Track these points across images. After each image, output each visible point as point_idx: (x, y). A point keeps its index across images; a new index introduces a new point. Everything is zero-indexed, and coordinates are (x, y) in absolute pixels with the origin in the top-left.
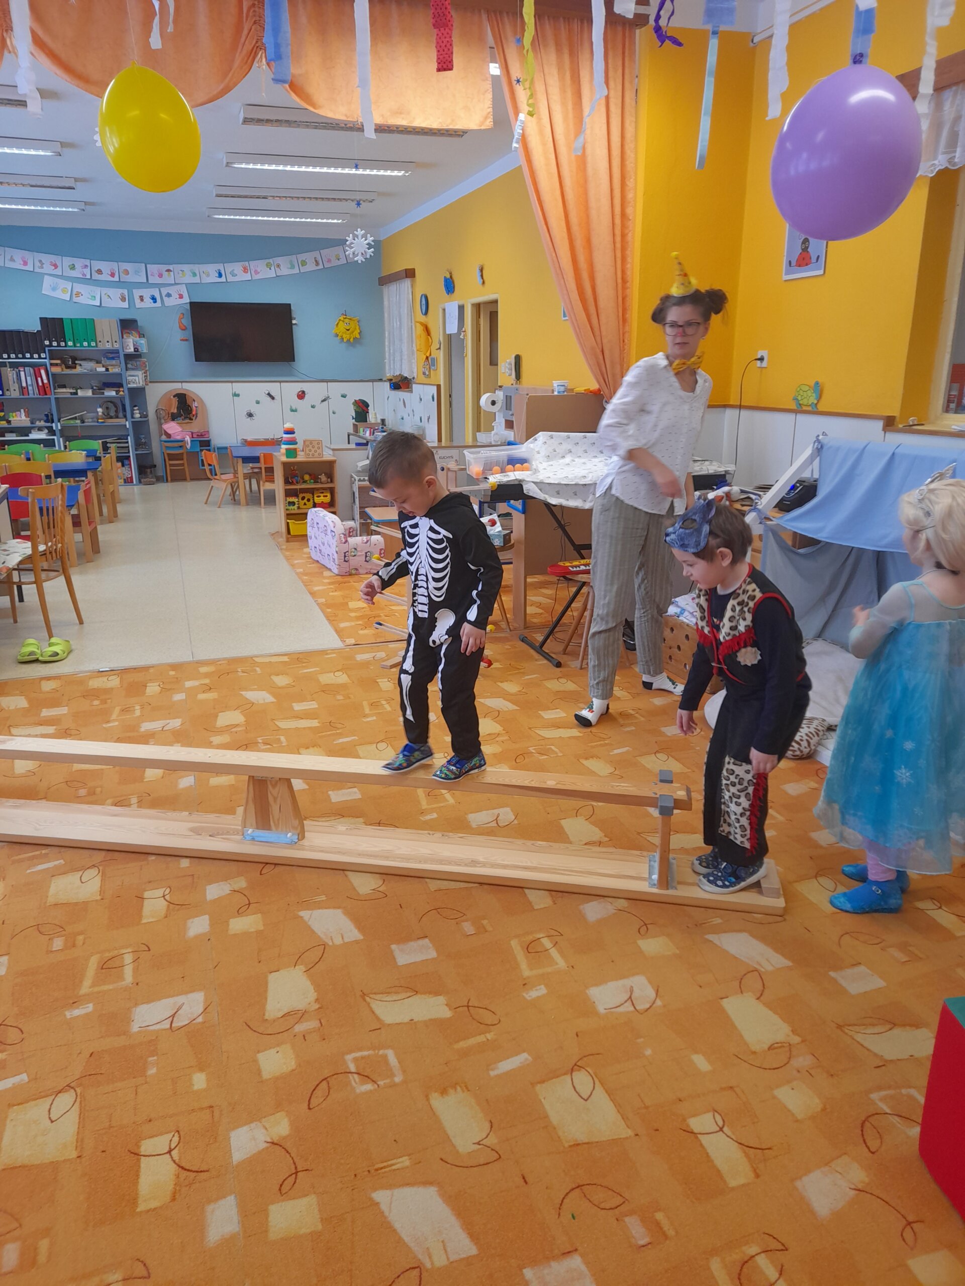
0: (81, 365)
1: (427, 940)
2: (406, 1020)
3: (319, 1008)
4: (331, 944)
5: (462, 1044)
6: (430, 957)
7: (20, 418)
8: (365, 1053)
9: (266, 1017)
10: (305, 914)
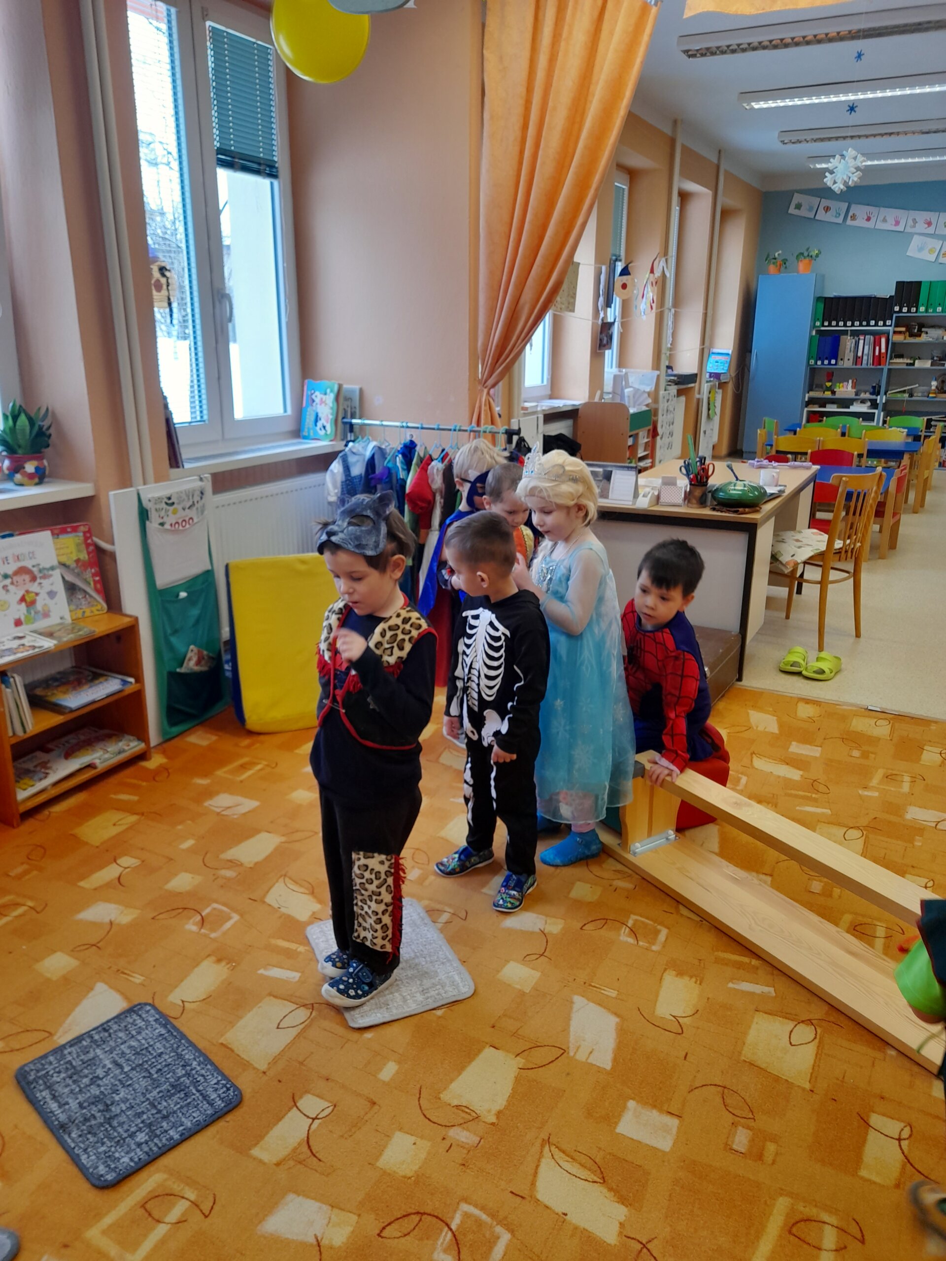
0: (927, 333)
7: (845, 390)
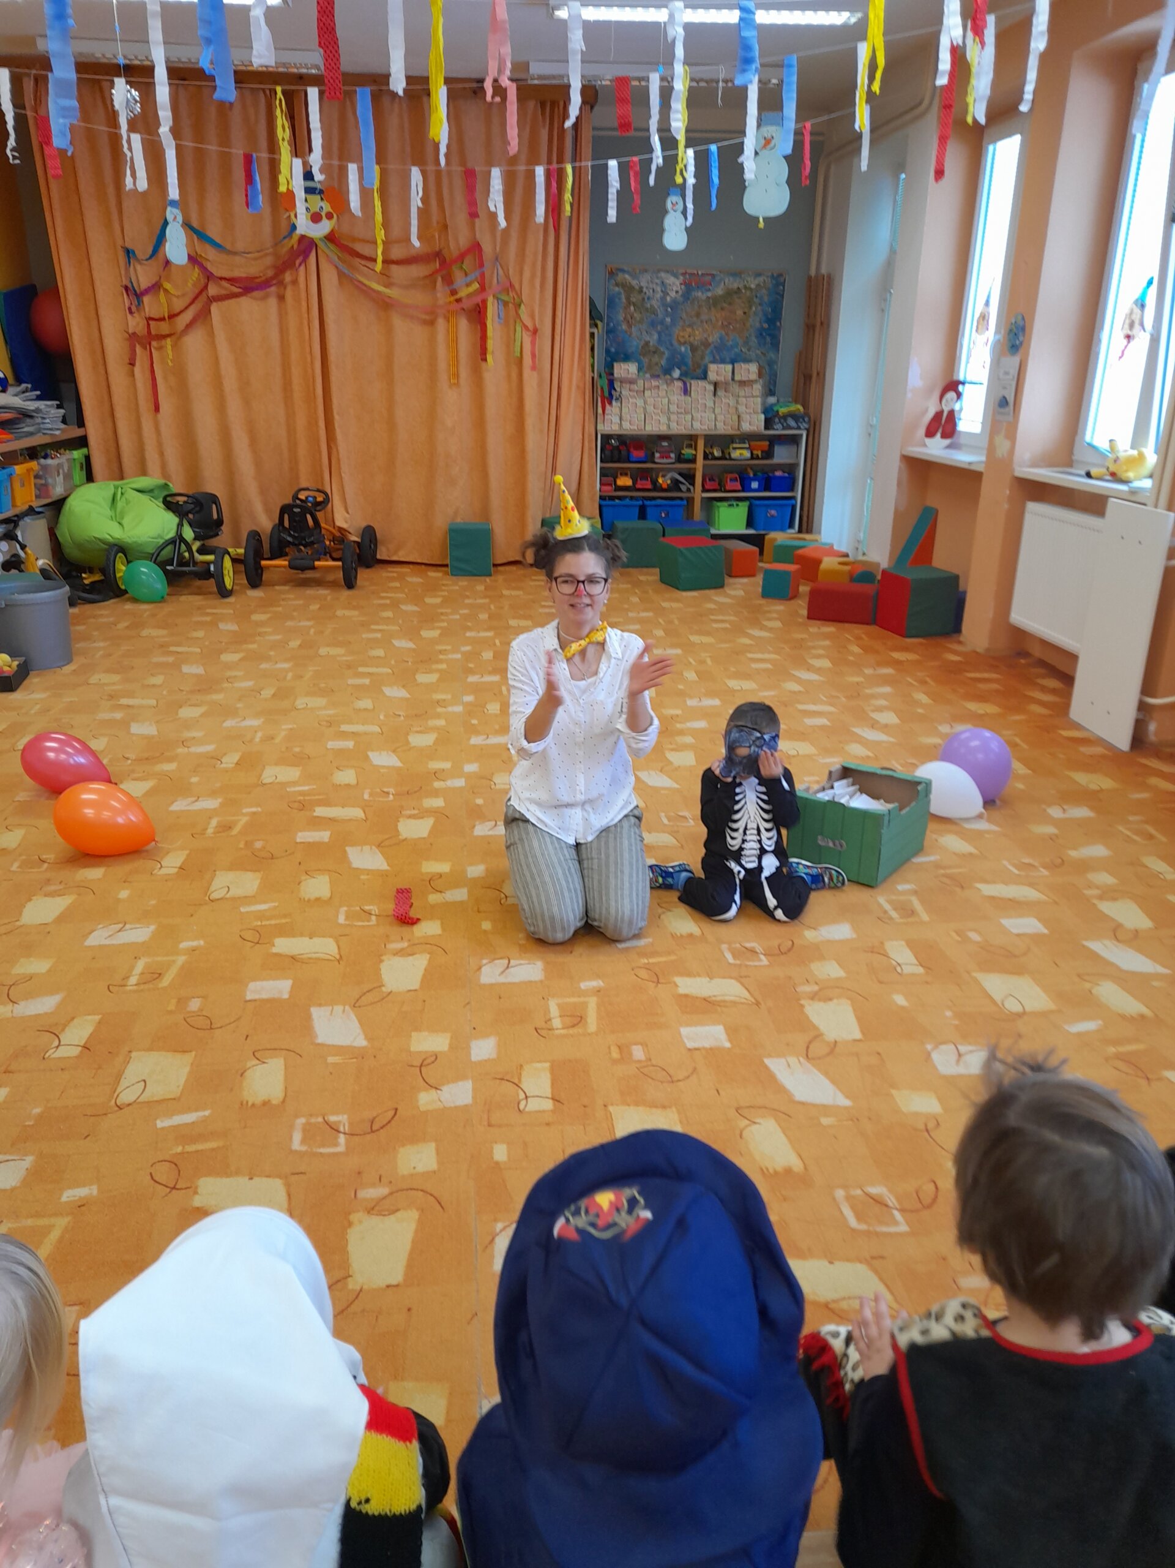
1: (248, 997)
2: (316, 940)
3: (382, 955)
4: (347, 1007)
5: (284, 921)
6: (258, 983)
8: (360, 924)
9: (428, 956)
10: (361, 1042)
